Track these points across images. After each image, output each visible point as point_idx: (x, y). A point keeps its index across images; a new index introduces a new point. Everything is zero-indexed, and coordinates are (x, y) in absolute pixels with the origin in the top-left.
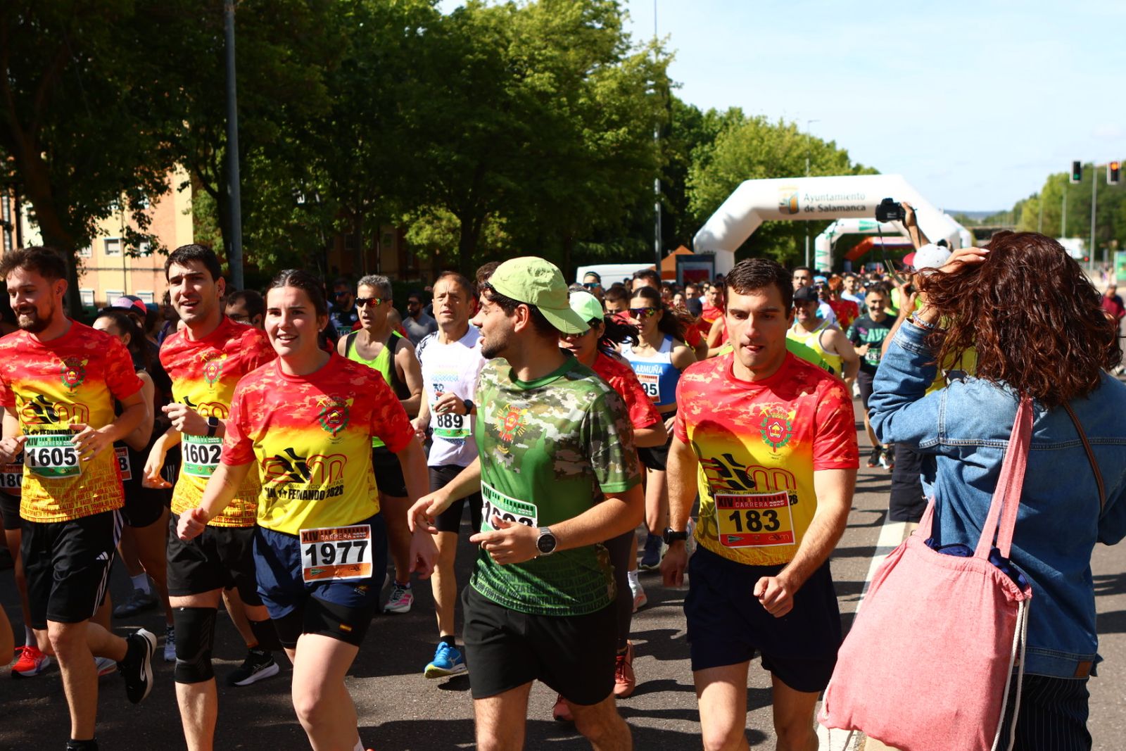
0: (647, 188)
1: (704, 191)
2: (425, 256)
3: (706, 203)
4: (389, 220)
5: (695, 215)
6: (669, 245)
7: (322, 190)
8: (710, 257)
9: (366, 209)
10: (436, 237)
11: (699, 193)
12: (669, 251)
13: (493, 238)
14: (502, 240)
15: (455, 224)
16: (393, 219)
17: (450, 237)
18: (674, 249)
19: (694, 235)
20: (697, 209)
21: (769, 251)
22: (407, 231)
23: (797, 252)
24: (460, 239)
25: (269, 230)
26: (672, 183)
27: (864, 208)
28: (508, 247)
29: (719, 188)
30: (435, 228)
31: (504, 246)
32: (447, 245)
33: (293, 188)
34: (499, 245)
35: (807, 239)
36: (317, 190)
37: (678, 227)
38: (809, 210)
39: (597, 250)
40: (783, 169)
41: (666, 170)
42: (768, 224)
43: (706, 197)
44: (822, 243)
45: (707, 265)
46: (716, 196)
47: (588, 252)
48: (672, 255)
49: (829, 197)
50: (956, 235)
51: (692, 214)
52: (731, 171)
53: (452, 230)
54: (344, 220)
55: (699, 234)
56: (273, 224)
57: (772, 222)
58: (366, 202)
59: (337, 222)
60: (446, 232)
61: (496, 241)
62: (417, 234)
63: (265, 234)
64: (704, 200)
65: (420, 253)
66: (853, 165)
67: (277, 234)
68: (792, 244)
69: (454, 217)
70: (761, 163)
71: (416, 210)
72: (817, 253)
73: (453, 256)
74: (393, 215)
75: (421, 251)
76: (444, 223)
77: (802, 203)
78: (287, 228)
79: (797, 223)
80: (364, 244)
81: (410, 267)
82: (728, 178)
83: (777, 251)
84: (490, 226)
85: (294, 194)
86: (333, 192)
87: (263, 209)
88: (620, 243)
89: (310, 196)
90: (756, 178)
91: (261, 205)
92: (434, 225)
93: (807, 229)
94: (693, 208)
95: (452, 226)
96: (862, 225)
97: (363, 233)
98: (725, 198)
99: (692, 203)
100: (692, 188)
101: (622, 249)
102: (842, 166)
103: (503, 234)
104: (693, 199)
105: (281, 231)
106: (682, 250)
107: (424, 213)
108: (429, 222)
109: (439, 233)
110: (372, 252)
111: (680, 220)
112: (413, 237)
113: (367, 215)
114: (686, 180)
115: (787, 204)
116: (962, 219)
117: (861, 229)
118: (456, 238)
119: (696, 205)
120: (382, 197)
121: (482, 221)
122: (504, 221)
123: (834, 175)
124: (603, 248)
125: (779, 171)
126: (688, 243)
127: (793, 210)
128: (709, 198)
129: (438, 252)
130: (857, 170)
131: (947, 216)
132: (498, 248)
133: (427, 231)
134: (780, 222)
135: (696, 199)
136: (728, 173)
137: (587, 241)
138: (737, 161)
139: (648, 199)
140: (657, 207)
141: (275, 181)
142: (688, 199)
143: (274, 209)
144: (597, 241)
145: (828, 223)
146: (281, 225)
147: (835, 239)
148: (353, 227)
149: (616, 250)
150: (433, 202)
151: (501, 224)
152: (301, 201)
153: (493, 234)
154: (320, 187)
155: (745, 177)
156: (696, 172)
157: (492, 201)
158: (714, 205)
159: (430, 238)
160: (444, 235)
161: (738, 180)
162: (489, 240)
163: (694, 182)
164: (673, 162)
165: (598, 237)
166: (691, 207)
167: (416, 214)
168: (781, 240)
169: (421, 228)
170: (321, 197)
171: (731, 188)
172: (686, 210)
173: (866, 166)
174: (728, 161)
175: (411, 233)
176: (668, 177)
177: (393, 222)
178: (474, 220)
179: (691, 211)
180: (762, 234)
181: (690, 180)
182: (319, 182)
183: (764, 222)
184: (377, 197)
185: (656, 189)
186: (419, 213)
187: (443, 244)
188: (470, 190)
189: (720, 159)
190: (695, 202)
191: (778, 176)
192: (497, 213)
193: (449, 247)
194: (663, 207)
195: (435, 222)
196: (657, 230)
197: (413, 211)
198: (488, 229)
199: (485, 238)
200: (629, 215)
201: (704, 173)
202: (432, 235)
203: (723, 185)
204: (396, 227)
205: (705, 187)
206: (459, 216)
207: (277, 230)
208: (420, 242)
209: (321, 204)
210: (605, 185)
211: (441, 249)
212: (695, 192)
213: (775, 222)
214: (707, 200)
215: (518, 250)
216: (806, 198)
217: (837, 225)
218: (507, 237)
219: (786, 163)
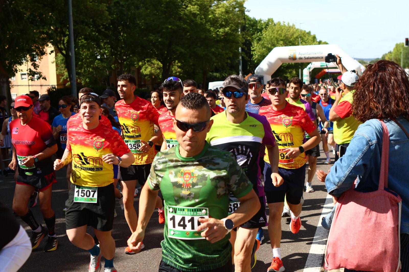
0: (236, 51)
2: (149, 79)
4: (134, 65)
5: (255, 61)
7: (107, 53)
9: (125, 60)
10: (153, 71)
11: (257, 52)
12: (245, 76)
13: (175, 71)
14: (179, 72)
15: (160, 66)
16: (135, 64)
17: (158, 71)
18: (247, 75)
19: (255, 69)
20: (256, 59)
21: (285, 75)
22: (141, 69)
24: (162, 72)
25: (86, 69)
26: (246, 49)
27: (322, 58)
28: (181, 75)
29: (265, 50)
30: (152, 68)
31: (179, 75)
32: (157, 74)
33: (96, 52)
34: (178, 74)
35: (300, 70)
36: (105, 53)
37: (248, 66)
38: (301, 58)
39: (217, 76)
40: (290, 42)
41: (244, 44)
42: (284, 64)
43: (259, 54)
44: (306, 72)
46: (263, 53)
47: (213, 77)
49: (309, 53)
50: (359, 68)
51: (254, 61)
52: (270, 44)
53: (159, 68)
54: (116, 65)
55: (257, 69)
56: (88, 67)
57: (286, 63)
58: (125, 57)
59: (113, 66)
60: (156, 69)
61: (176, 73)
62: (145, 70)
63: (85, 70)
65: (146, 78)
66: (318, 40)
67: (89, 71)
68: (294, 72)
69: (160, 63)
70: (282, 40)
71: (145, 60)
72: (304, 76)
73: (160, 79)
74: (135, 63)
76: (156, 66)
77: (298, 56)
78: (93, 68)
79: (296, 64)
81: (142, 83)
82: (268, 46)
83: (288, 75)
84: (174, 66)
85: (96, 55)
86: (112, 54)
87: (84, 61)
88: (226, 73)
89: (102, 55)
90: (279, 46)
91: (83, 59)
92: (152, 66)
93: (300, 66)
95: (159, 67)
96: (321, 64)
97: (124, 70)
98: (267, 54)
99: (254, 57)
100: (254, 51)
101: (226, 75)
102: (314, 41)
103: (179, 70)
104: (254, 55)
105: (91, 70)
107: (148, 61)
108: (149, 65)
109: (154, 70)
111: (249, 63)
112: (143, 71)
113: (125, 63)
114: (251, 48)
115: (292, 56)
116: (361, 62)
117: (321, 66)
118: (161, 71)
119: (255, 57)
120: (131, 55)
121: (171, 64)
122: (179, 64)
123: (310, 45)
124: (219, 75)
125: (288, 43)
126: (253, 72)
127: (294, 59)
128: (261, 54)
129: (153, 77)
130: (320, 43)
131: (355, 60)
132: (177, 75)
133: (149, 69)
134: (289, 64)
135: (256, 55)
136: (268, 44)
137: (213, 72)
138: (272, 39)
139: (236, 55)
140: (240, 58)
141: (89, 50)
142: (252, 55)
143: (88, 60)
144: (217, 71)
145: (308, 64)
146: (90, 67)
147: (311, 70)
148: (120, 68)
149: (224, 75)
150: (151, 57)
151: (178, 66)
152: (99, 57)
153: (175, 70)
154: (106, 52)
155: (275, 46)
156: (256, 45)
157: (175, 56)
158: (263, 57)
159: (150, 72)
160: (156, 70)
161: (272, 47)
162: (174, 72)
163: (254, 48)
164: (246, 41)
166: (253, 58)
167: (144, 62)
168: (290, 71)
169: (146, 68)
170: (106, 56)
171: (269, 50)
172: (252, 59)
173: (323, 41)
174: (268, 40)
175: (142, 70)
176: (244, 46)
177: (136, 65)
178: (168, 64)
179: (254, 60)
180: (282, 68)
181: (253, 47)
182: (106, 50)
183: (283, 64)
184: (129, 55)
185: (240, 51)
186: (146, 62)
187: (155, 74)
188: (166, 52)
189: (265, 39)
190: (255, 56)
191: (288, 45)
192: (177, 62)
193: (158, 75)
194: (243, 57)
195: (152, 65)
196: (240, 67)
197: (143, 61)
198: (173, 68)
199: (172, 71)
200: (229, 61)
201: (258, 45)
202: (151, 70)
203: (266, 49)
204: (137, 67)
205: (259, 50)
206: (162, 63)
207: (89, 69)
208: (146, 73)
209: (107, 59)
210: (220, 50)
211: (155, 76)
212: (255, 52)
213: (287, 63)
214: (260, 55)
215: (185, 76)
216: (299, 54)
217: (312, 64)
218: (181, 71)
219: (291, 40)
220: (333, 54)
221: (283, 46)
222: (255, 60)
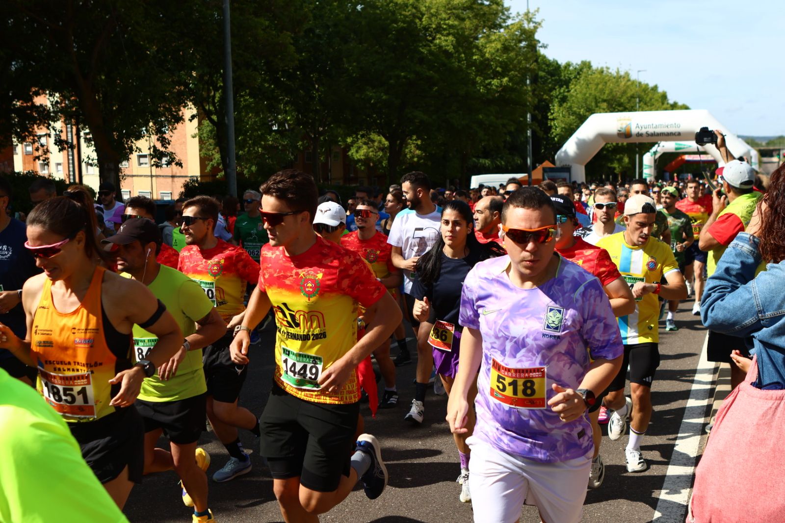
0: (522, 119)
1: (562, 122)
2: (363, 168)
3: (563, 130)
4: (336, 142)
5: (556, 139)
6: (538, 160)
7: (290, 119)
8: (567, 169)
9: (321, 134)
10: (371, 154)
11: (558, 123)
12: (537, 165)
13: (411, 155)
14: (418, 156)
15: (384, 144)
16: (340, 141)
17: (380, 154)
18: (541, 163)
19: (555, 153)
20: (557, 135)
21: (609, 165)
22: (350, 150)
23: (630, 166)
24: (388, 155)
25: (252, 149)
26: (540, 117)
27: (679, 134)
28: (422, 161)
29: (574, 119)
30: (369, 148)
31: (418, 161)
32: (378, 160)
33: (270, 119)
34: (416, 159)
35: (637, 156)
36: (286, 121)
37: (543, 148)
38: (639, 135)
39: (485, 164)
40: (620, 106)
41: (536, 107)
42: (609, 145)
43: (563, 126)
44: (648, 159)
45: (565, 175)
46: (570, 125)
47: (479, 165)
48: (540, 167)
49: (654, 126)
50: (748, 153)
51: (554, 138)
52: (582, 107)
53: (382, 149)
54: (305, 142)
55: (558, 153)
56: (254, 144)
57: (612, 144)
58: (321, 129)
59: (300, 143)
60: (377, 150)
61: (413, 157)
62: (357, 152)
63: (249, 150)
64: (562, 128)
66: (671, 102)
67: (257, 152)
68: (626, 160)
69: (383, 139)
70: (604, 101)
71: (357, 135)
72: (644, 167)
73: (383, 167)
74: (340, 139)
75: (360, 164)
76: (376, 144)
77: (634, 130)
78: (264, 148)
79: (629, 145)
80: (319, 159)
81: (352, 175)
82: (580, 112)
83: (616, 165)
84: (409, 146)
85: (270, 123)
86: (298, 122)
87: (248, 134)
88: (502, 158)
89: (281, 124)
90: (600, 112)
91: (247, 131)
92: (369, 145)
93: (637, 149)
94: (554, 134)
95: (381, 146)
96: (677, 146)
97: (319, 151)
98: (578, 127)
99: (553, 130)
100: (553, 119)
101: (503, 163)
102: (663, 104)
103: (418, 152)
104: (554, 127)
105: (260, 150)
106: (547, 164)
107: (363, 136)
108: (365, 144)
109: (372, 151)
110: (325, 165)
111: (545, 143)
112: (354, 154)
113: (322, 138)
114: (549, 114)
115: (623, 131)
116: (751, 141)
117: (676, 149)
118: (385, 154)
120: (332, 125)
121: (404, 143)
122: (419, 142)
123: (656, 110)
124: (489, 163)
125: (617, 107)
126: (551, 159)
127: (627, 135)
128: (566, 126)
129: (371, 164)
130: (674, 106)
131: (740, 139)
132: (414, 162)
133: (364, 150)
134: (617, 144)
135: (556, 127)
136: (578, 108)
137: (478, 157)
138: (586, 99)
139: (521, 127)
140: (529, 133)
141: (257, 115)
142: (551, 127)
143: (255, 134)
144: (486, 157)
145: (653, 145)
146: (259, 145)
147: (657, 156)
148: (312, 147)
149: (498, 163)
150: (369, 129)
151: (417, 144)
152: (275, 128)
153: (411, 152)
154: (289, 118)
155: (592, 112)
156: (556, 108)
157: (411, 128)
158: (570, 131)
159: (366, 155)
160: (376, 152)
161: (587, 113)
162: (408, 156)
163: (555, 115)
164: (541, 100)
165: (486, 155)
166: (553, 133)
168: (618, 156)
169: (359, 148)
170: (289, 125)
171: (582, 119)
172: (549, 135)
173: (680, 103)
174: (580, 100)
175: (353, 151)
176: (536, 112)
177: (340, 143)
178: (398, 142)
179: (553, 136)
180: (605, 152)
181: (552, 114)
182: (288, 115)
183: (606, 144)
184: (329, 125)
185: (528, 120)
186: (359, 136)
187: (375, 159)
188: (395, 121)
189: (574, 98)
190: (556, 130)
191: (616, 110)
192: (414, 137)
193: (380, 161)
194: (533, 132)
195: (370, 143)
196: (529, 149)
197: (354, 136)
198: (407, 148)
199: (405, 155)
200: (508, 138)
201: (562, 109)
202: (367, 153)
203: (576, 117)
204: (342, 147)
205: (563, 119)
206: (387, 139)
207: (258, 149)
208: (359, 157)
209: (289, 131)
210: (492, 117)
211: (374, 162)
212: (556, 122)
213: (614, 144)
214: (564, 128)
215: (429, 163)
216: (638, 127)
217: (659, 146)
218: (422, 154)
219: (622, 100)
221: (606, 112)
222: (555, 136)
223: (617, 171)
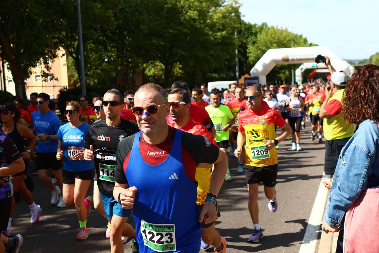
0: (233, 53)
1: (254, 54)
2: (152, 80)
3: (255, 58)
4: (138, 67)
5: (251, 63)
6: (242, 73)
7: (114, 56)
8: (257, 78)
9: (130, 62)
10: (156, 72)
11: (252, 54)
12: (242, 76)
14: (180, 73)
15: (163, 68)
17: (161, 72)
20: (252, 60)
21: (279, 76)
22: (145, 70)
23: (289, 76)
24: (164, 73)
25: (95, 71)
26: (242, 51)
27: (313, 59)
28: (182, 76)
29: (260, 52)
30: (155, 69)
31: (181, 76)
33: (103, 55)
34: (179, 75)
35: (293, 71)
36: (112, 56)
37: (245, 67)
38: (293, 60)
39: (215, 76)
40: (283, 45)
41: (240, 46)
42: (278, 65)
43: (255, 56)
44: (298, 72)
45: (256, 81)
46: (258, 55)
47: (212, 77)
48: (243, 77)
49: (300, 55)
50: (348, 69)
52: (264, 46)
53: (162, 70)
54: (122, 67)
55: (252, 69)
56: (96, 68)
57: (280, 65)
58: (130, 60)
59: (119, 68)
60: (159, 70)
61: (178, 74)
62: (149, 71)
63: (93, 72)
65: (150, 78)
66: (309, 43)
67: (98, 72)
68: (287, 73)
69: (162, 65)
70: (275, 43)
71: (148, 63)
72: (296, 76)
73: (162, 79)
74: (140, 65)
75: (151, 78)
76: (159, 67)
77: (290, 58)
78: (101, 70)
79: (289, 65)
80: (129, 75)
82: (263, 49)
83: (282, 75)
84: (176, 68)
85: (104, 58)
86: (118, 57)
87: (93, 63)
88: (224, 73)
89: (109, 58)
90: (273, 48)
91: (91, 62)
93: (293, 67)
94: (250, 60)
95: (162, 68)
96: (313, 65)
97: (129, 71)
98: (262, 56)
99: (250, 58)
100: (250, 53)
101: (224, 76)
102: (305, 43)
103: (180, 71)
104: (250, 57)
105: (99, 71)
106: (247, 76)
107: (151, 63)
108: (153, 67)
109: (157, 71)
110: (133, 78)
111: (245, 65)
113: (130, 65)
114: (247, 50)
115: (285, 58)
116: (351, 62)
117: (313, 67)
118: (163, 72)
120: (136, 58)
121: (172, 66)
122: (181, 66)
123: (302, 47)
124: (217, 76)
125: (282, 46)
126: (249, 73)
127: (287, 60)
129: (157, 78)
130: (311, 45)
131: (345, 61)
132: (179, 76)
133: (153, 70)
134: (282, 65)
135: (251, 57)
136: (262, 47)
137: (211, 73)
138: (266, 42)
139: (233, 56)
140: (237, 59)
141: (97, 53)
143: (96, 63)
144: (215, 73)
145: (300, 65)
146: (99, 69)
147: (303, 70)
148: (125, 69)
149: (222, 76)
150: (155, 59)
152: (106, 60)
153: (177, 71)
154: (113, 55)
155: (269, 48)
157: (176, 59)
158: (258, 58)
159: (154, 73)
160: (159, 72)
161: (266, 49)
162: (176, 73)
163: (250, 51)
164: (242, 43)
165: (215, 71)
168: (283, 71)
169: (150, 69)
170: (113, 58)
171: (264, 52)
172: (248, 61)
173: (314, 43)
174: (263, 43)
175: (147, 72)
176: (240, 49)
177: (140, 67)
178: (170, 66)
180: (276, 69)
181: (249, 50)
182: (113, 53)
183: (277, 65)
184: (134, 58)
185: (237, 52)
186: (149, 64)
187: (158, 75)
188: (168, 55)
189: (259, 42)
190: (251, 58)
192: (178, 63)
193: (161, 76)
194: (239, 59)
195: (156, 67)
196: (237, 68)
197: (147, 63)
199: (174, 73)
200: (227, 63)
201: (254, 47)
202: (155, 72)
204: (141, 69)
205: (254, 52)
206: (164, 64)
207: (98, 71)
208: (150, 74)
209: (113, 61)
210: (218, 52)
211: (158, 77)
212: (251, 54)
213: (281, 64)
214: (255, 57)
215: (186, 77)
216: (292, 56)
217: (303, 65)
218: (182, 72)
219: (284, 42)
220: (322, 55)
221: (276, 48)
223: (283, 79)
